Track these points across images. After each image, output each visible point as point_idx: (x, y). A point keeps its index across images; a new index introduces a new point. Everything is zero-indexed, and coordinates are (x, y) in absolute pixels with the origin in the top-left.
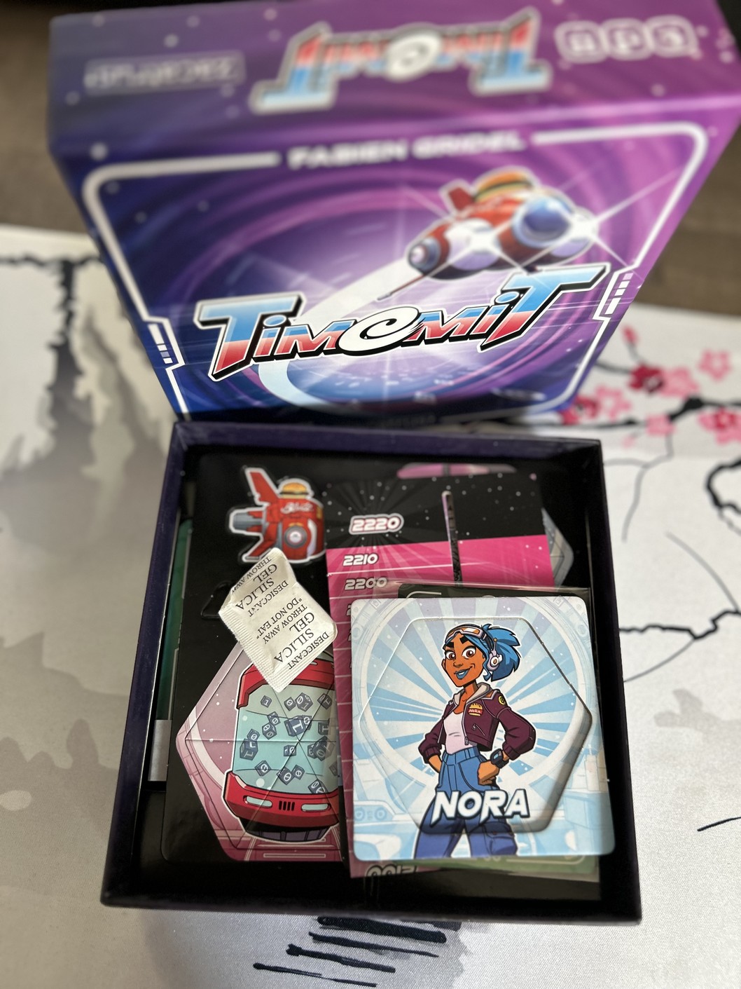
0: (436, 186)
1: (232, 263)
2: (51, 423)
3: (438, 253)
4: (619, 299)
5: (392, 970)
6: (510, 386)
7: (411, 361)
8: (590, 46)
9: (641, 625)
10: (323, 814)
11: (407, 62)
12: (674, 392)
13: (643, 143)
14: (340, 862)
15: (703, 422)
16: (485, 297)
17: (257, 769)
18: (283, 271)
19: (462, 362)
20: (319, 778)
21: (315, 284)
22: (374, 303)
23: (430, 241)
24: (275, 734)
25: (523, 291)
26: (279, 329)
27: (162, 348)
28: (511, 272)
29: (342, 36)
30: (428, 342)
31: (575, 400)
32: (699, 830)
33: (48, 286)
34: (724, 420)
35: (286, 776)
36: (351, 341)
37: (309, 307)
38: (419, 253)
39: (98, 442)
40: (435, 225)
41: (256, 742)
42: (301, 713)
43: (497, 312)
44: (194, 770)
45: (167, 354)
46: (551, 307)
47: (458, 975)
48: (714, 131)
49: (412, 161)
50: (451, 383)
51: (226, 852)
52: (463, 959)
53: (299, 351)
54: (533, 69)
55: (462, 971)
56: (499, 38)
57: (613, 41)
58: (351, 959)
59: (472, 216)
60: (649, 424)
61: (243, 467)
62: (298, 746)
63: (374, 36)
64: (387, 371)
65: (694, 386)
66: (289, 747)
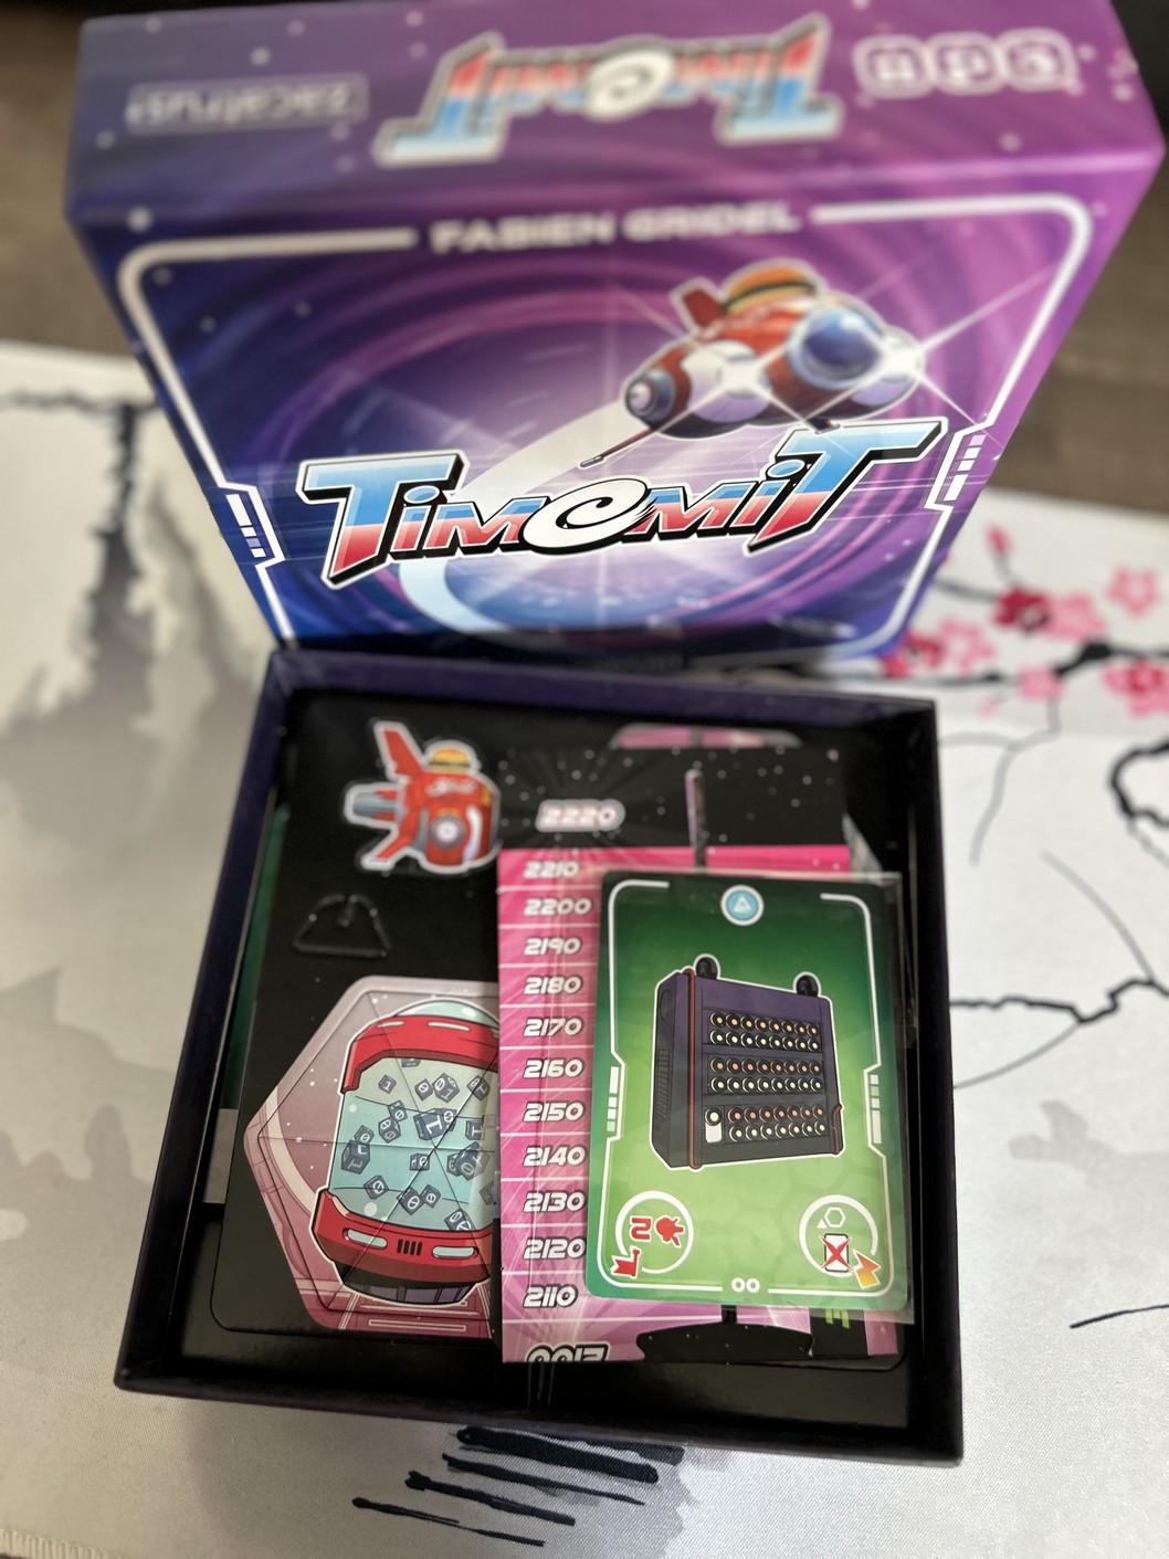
0: (666, 286)
1: (351, 401)
2: (89, 650)
3: (673, 393)
4: (965, 476)
5: (569, 1521)
6: (802, 613)
7: (640, 566)
8: (907, 73)
9: (994, 996)
10: (464, 1263)
11: (619, 93)
12: (1066, 632)
13: (988, 224)
14: (487, 1340)
15: (1111, 681)
16: (750, 466)
17: (367, 1187)
18: (432, 416)
19: (721, 570)
20: (463, 1206)
21: (482, 437)
22: (575, 470)
23: (658, 375)
24: (399, 1135)
25: (811, 459)
26: (429, 507)
27: (249, 532)
28: (792, 427)
29: (520, 54)
30: (663, 537)
31: (904, 637)
32: (1073, 1326)
33: (96, 441)
34: (1145, 678)
35: (412, 1202)
36: (542, 530)
37: (474, 474)
38: (642, 391)
39: (160, 681)
40: (664, 350)
41: (368, 1145)
42: (440, 1104)
43: (771, 492)
44: (268, 1184)
45: (256, 542)
46: (857, 486)
47: (674, 1536)
48: (1101, 209)
49: (623, 246)
50: (703, 604)
51: (311, 1314)
52: (683, 1510)
53: (462, 545)
54: (814, 107)
55: (681, 1529)
56: (766, 58)
57: (943, 66)
58: (507, 1500)
59: (722, 337)
60: (1024, 681)
61: (371, 720)
62: (433, 1158)
63: (571, 53)
64: (602, 582)
65: (1098, 624)
66: (418, 1156)
